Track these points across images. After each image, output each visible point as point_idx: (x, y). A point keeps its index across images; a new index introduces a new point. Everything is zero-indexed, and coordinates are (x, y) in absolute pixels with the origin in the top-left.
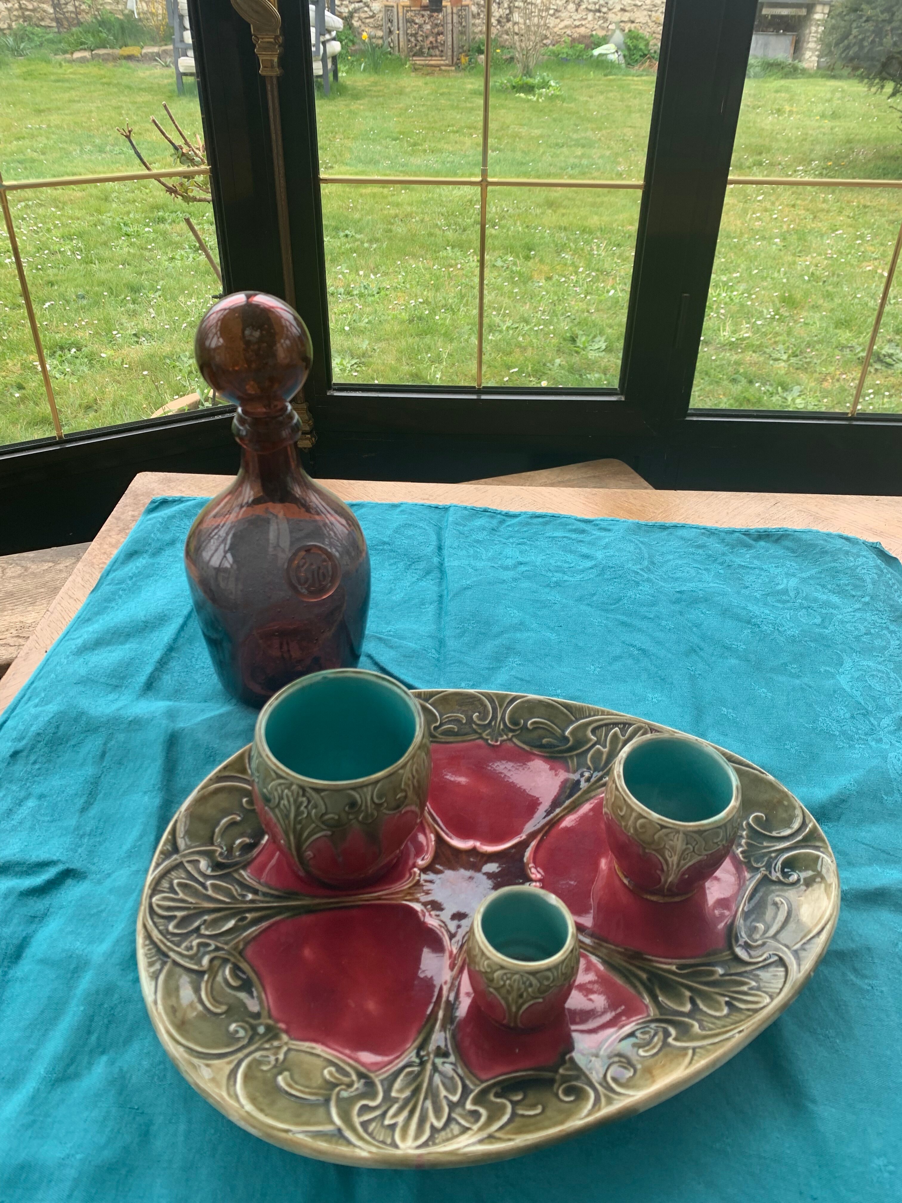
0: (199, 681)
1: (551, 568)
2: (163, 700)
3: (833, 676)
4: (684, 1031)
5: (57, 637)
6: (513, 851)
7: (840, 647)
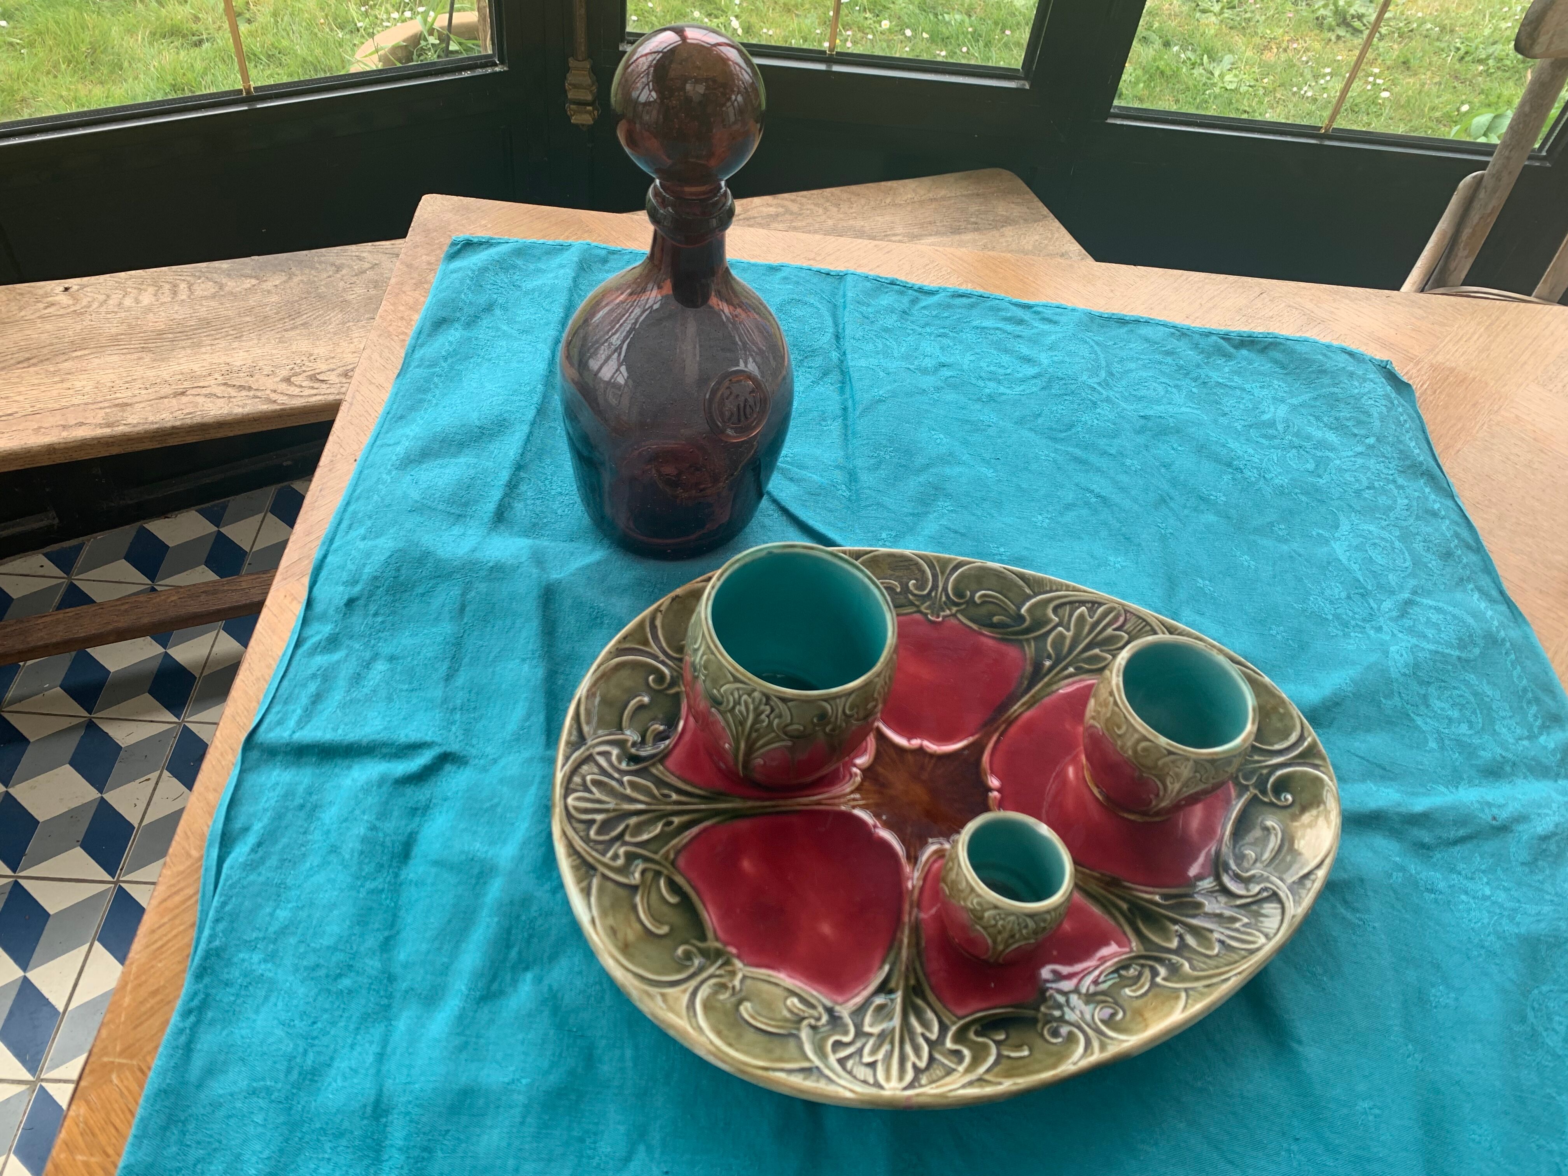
0: (559, 512)
1: (983, 374)
2: (520, 536)
3: (1327, 542)
4: (1174, 971)
5: (367, 439)
6: (966, 752)
7: (1337, 503)
